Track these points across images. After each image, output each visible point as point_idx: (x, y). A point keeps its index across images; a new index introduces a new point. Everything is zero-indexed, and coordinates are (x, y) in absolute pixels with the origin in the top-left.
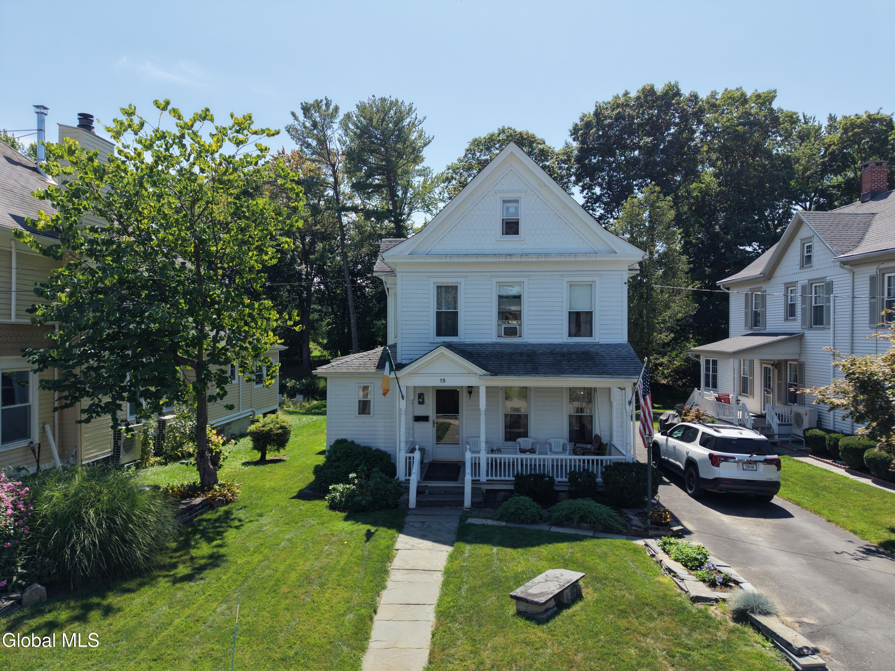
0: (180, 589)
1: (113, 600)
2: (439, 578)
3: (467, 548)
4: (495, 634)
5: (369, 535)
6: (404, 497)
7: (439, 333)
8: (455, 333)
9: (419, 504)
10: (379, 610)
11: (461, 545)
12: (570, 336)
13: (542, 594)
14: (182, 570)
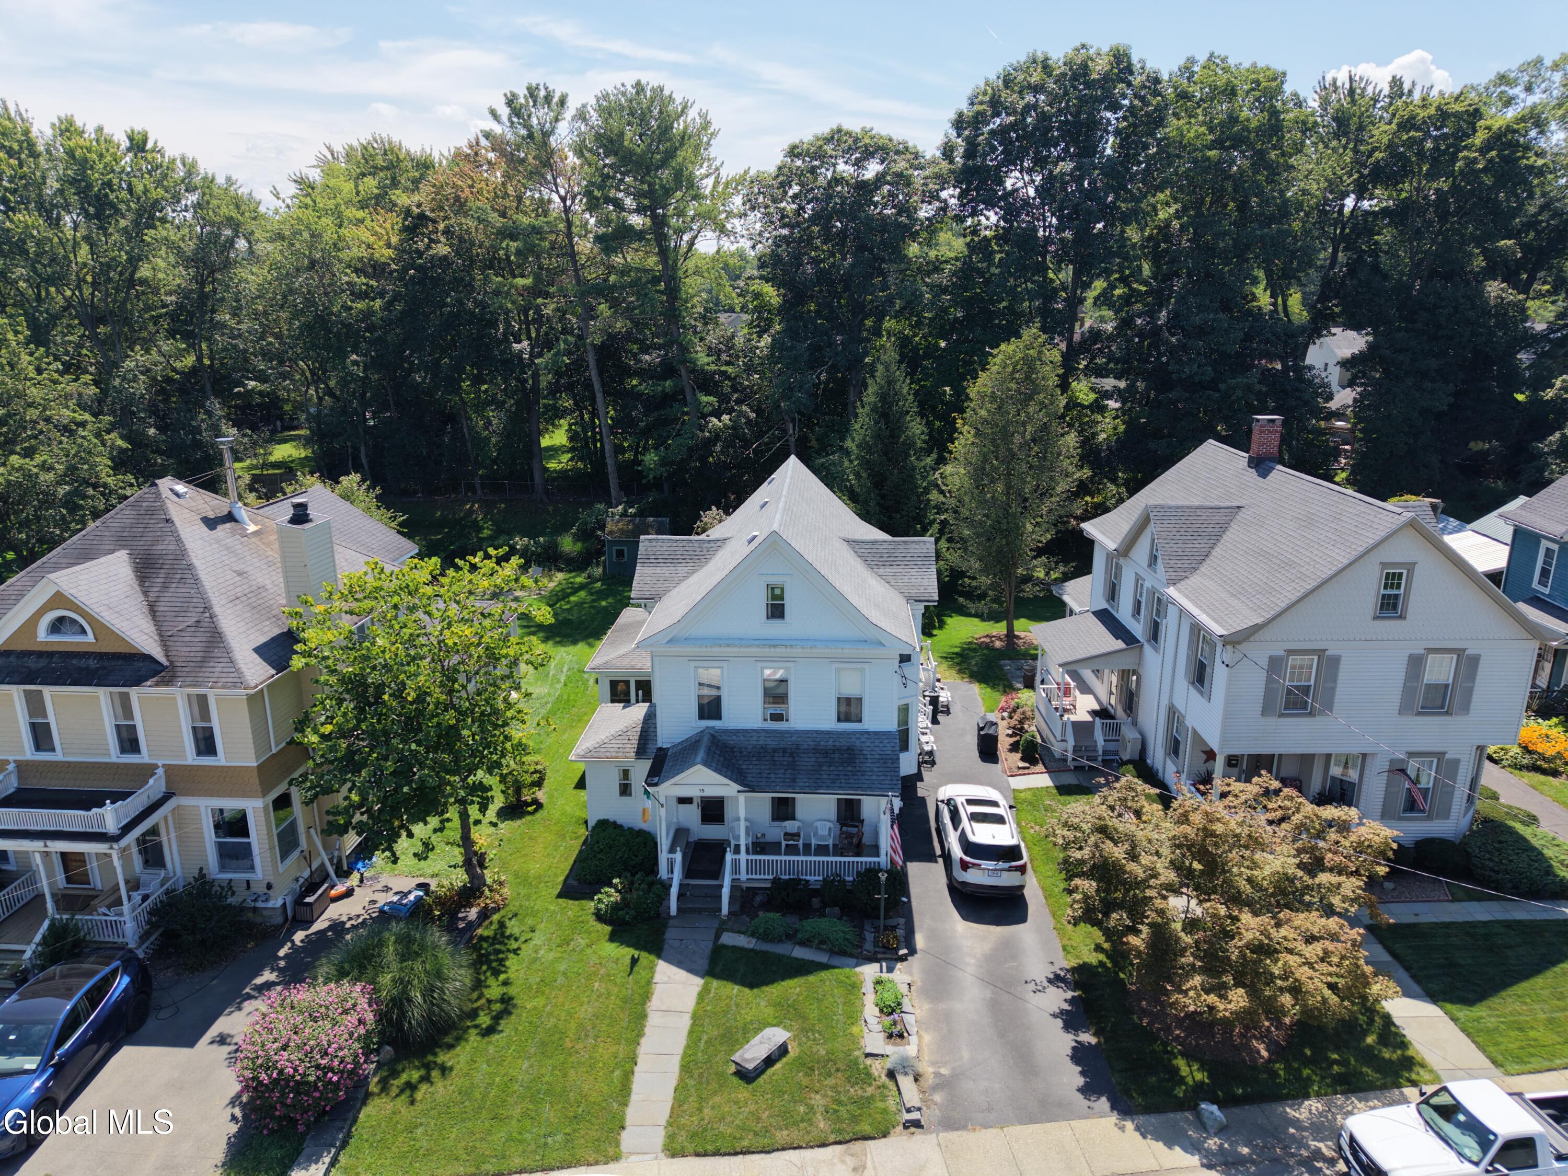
0: (490, 1042)
1: (443, 1057)
2: (686, 1022)
3: (715, 983)
4: (715, 1093)
5: (634, 961)
6: (665, 903)
7: (702, 717)
8: (718, 716)
9: (679, 909)
10: (639, 1061)
11: (709, 979)
12: (839, 720)
13: (753, 1059)
14: (484, 1020)
